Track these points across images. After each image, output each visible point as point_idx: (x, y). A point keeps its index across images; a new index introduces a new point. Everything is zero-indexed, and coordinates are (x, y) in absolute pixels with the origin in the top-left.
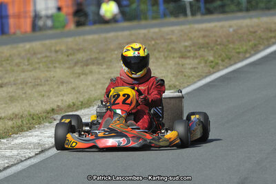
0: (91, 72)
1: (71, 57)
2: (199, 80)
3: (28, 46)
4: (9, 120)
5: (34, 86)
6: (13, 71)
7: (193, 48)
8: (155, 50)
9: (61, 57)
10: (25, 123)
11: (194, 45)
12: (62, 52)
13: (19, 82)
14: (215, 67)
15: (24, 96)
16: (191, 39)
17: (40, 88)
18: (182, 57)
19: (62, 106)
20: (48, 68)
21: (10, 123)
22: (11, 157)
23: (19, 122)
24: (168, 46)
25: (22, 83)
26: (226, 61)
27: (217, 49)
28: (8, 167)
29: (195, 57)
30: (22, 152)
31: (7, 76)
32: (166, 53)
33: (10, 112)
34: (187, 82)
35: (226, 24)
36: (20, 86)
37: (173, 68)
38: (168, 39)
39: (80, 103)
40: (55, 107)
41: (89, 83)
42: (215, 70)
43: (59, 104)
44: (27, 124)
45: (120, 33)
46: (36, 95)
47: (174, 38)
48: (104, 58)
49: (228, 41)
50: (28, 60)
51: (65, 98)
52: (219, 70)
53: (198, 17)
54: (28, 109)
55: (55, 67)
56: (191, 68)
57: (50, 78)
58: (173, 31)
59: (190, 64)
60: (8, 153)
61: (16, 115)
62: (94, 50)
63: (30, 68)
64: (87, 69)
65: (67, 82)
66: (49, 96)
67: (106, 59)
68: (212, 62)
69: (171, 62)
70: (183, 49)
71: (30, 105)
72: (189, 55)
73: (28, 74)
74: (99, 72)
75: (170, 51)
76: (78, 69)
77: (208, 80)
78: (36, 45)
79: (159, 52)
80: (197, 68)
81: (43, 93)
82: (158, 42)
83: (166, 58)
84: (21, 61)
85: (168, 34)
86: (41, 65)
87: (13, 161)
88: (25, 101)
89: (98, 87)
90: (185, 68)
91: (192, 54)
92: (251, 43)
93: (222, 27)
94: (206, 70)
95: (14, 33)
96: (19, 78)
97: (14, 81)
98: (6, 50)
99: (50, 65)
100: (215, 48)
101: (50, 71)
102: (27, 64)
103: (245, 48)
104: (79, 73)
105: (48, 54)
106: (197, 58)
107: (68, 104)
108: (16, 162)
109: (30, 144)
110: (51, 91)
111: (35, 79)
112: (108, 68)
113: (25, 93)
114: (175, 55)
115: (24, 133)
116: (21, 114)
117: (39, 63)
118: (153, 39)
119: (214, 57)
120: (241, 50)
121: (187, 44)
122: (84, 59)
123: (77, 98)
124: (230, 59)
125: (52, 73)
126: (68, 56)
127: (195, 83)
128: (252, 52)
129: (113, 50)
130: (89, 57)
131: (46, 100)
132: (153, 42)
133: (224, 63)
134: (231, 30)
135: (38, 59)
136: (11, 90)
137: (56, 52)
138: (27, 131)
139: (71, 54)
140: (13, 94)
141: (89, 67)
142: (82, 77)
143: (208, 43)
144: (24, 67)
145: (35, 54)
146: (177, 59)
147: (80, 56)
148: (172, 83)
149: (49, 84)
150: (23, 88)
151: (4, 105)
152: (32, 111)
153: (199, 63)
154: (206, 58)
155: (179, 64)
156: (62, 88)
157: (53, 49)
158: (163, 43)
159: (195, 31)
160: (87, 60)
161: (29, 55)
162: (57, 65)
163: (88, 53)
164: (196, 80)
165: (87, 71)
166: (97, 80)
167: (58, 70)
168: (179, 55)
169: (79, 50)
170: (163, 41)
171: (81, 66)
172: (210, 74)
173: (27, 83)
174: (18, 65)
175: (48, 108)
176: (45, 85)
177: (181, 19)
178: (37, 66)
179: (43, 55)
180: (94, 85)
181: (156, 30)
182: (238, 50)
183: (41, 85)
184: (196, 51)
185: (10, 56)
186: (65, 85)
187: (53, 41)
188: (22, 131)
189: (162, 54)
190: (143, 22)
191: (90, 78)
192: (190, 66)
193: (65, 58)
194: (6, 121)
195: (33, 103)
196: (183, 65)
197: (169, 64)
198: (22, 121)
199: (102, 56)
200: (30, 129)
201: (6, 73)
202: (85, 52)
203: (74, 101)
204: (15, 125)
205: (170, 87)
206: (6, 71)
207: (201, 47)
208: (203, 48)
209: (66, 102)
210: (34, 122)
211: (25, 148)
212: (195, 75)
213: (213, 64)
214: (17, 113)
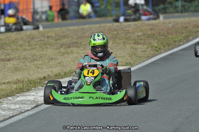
0: (72, 52)
1: (58, 41)
2: (147, 60)
3: (29, 32)
4: (14, 83)
5: (32, 61)
6: (18, 50)
7: (143, 37)
8: (117, 37)
9: (51, 41)
10: (25, 86)
11: (144, 35)
12: (52, 37)
13: (21, 57)
14: (158, 51)
15: (25, 67)
16: (142, 31)
17: (36, 62)
18: (135, 43)
19: (51, 75)
20: (42, 48)
21: (15, 86)
22: (15, 110)
23: (21, 86)
24: (126, 35)
25: (23, 59)
26: (166, 47)
27: (160, 38)
28: (13, 116)
29: (144, 44)
30: (22, 106)
31: (13, 53)
32: (125, 40)
33: (15, 78)
34: (139, 61)
35: (167, 21)
36: (22, 61)
37: (129, 50)
38: (126, 30)
39: (64, 74)
40: (46, 76)
41: (70, 60)
42: (158, 53)
43: (49, 74)
44: (26, 87)
45: (93, 26)
46: (33, 67)
47: (130, 29)
48: (81, 43)
49: (168, 33)
50: (29, 43)
51: (53, 70)
52: (161, 53)
54: (27, 77)
55: (47, 48)
56: (141, 51)
57: (44, 55)
58: (130, 25)
59: (141, 48)
60: (13, 107)
61: (19, 81)
62: (74, 36)
63: (29, 48)
64: (69, 50)
65: (55, 59)
66: (42, 68)
67: (83, 44)
68: (156, 47)
69: (128, 46)
70: (136, 38)
71: (29, 74)
72: (140, 42)
73: (27, 52)
74: (77, 52)
75: (127, 39)
76: (62, 50)
77: (154, 59)
78: (34, 32)
79: (120, 39)
80: (146, 51)
81: (38, 66)
82: (119, 32)
83: (124, 43)
84: (24, 43)
85: (126, 27)
86: (37, 46)
87: (16, 112)
88: (25, 71)
89: (76, 62)
90: (138, 51)
91: (142, 41)
93: (164, 23)
94: (152, 52)
96: (21, 55)
97: (18, 57)
98: (13, 36)
99: (44, 47)
100: (159, 38)
102: (27, 45)
103: (179, 38)
104: (64, 53)
105: (43, 39)
106: (146, 44)
107: (55, 73)
108: (18, 113)
109: (28, 101)
110: (44, 64)
111: (33, 56)
112: (84, 50)
114: (131, 42)
115: (24, 93)
116: (22, 80)
117: (36, 45)
118: (116, 30)
119: (158, 44)
120: (177, 40)
121: (139, 34)
122: (67, 43)
123: (62, 70)
124: (169, 45)
125: (45, 52)
127: (144, 61)
128: (185, 41)
130: (71, 42)
131: (40, 70)
132: (116, 32)
134: (170, 25)
135: (35, 42)
136: (16, 63)
137: (48, 37)
138: (26, 92)
139: (58, 39)
140: (17, 66)
141: (70, 49)
142: (66, 55)
143: (153, 34)
144: (26, 47)
145: (33, 38)
146: (132, 45)
147: (64, 41)
148: (127, 61)
149: (42, 60)
150: (24, 62)
151: (10, 74)
152: (30, 78)
153: (147, 48)
154: (152, 45)
155: (133, 48)
156: (51, 63)
157: (46, 35)
158: (122, 33)
159: (145, 26)
160: (69, 44)
161: (29, 39)
162: (48, 46)
163: (70, 38)
164: (145, 59)
165: (69, 51)
166: (76, 57)
167: (49, 50)
168: (134, 41)
169: (64, 37)
170: (122, 32)
171: (65, 48)
172: (154, 55)
173: (27, 59)
174: (21, 46)
175: (41, 76)
176: (40, 60)
178: (35, 46)
179: (39, 39)
180: (74, 61)
181: (118, 24)
182: (175, 40)
183: (37, 60)
184: (146, 40)
185: (16, 39)
186: (53, 61)
188: (23, 91)
189: (122, 41)
190: (109, 18)
191: (71, 56)
193: (54, 41)
194: (12, 84)
195: (31, 72)
196: (136, 49)
197: (126, 48)
198: (23, 85)
199: (80, 41)
200: (28, 90)
201: (13, 52)
202: (68, 38)
203: (59, 72)
204: (18, 88)
205: (126, 64)
206: (13, 49)
207: (149, 36)
208: (151, 37)
209: (54, 72)
210: (31, 85)
211: (25, 104)
212: (144, 56)
213: (157, 49)
214: (19, 79)
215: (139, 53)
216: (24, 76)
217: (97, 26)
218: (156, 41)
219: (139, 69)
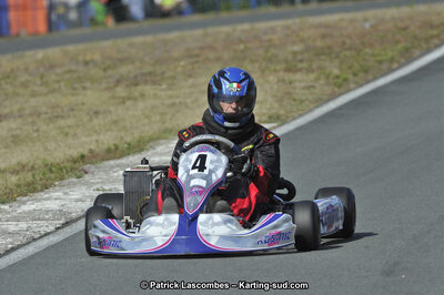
0: (143, 95)
1: (110, 72)
2: (317, 107)
3: (40, 54)
4: (12, 173)
5: (51, 120)
6: (17, 95)
7: (306, 55)
8: (245, 58)
9: (95, 72)
10: (38, 178)
11: (307, 49)
12: (96, 64)
13: (27, 112)
14: (342, 85)
15: (35, 135)
16: (302, 40)
17: (62, 122)
18: (288, 70)
19: (97, 150)
20: (74, 89)
21: (14, 179)
22: (17, 233)
23: (29, 177)
24: (267, 51)
25: (31, 115)
26: (361, 75)
27: (345, 56)
28: (13, 249)
29: (309, 70)
30: (34, 224)
31: (7, 103)
32: (264, 64)
33: (14, 161)
34: (298, 110)
35: (359, 15)
36: (30, 120)
37: (275, 87)
38: (265, 41)
39: (126, 146)
40: (86, 152)
41: (139, 113)
42: (342, 90)
43: (92, 147)
44: (41, 179)
45: (187, 33)
46: (54, 132)
47: (275, 38)
48: (163, 73)
49: (363, 44)
50: (42, 77)
51: (102, 137)
52: (349, 91)
53: (313, 6)
54: (42, 156)
55: (84, 88)
56: (304, 88)
57: (78, 104)
58: (273, 30)
59: (300, 81)
60: (12, 227)
61: (24, 166)
62: (147, 59)
63: (44, 89)
64: (136, 91)
65: (105, 112)
66: (75, 134)
67: (167, 75)
68: (338, 77)
69: (271, 78)
70: (290, 58)
71: (46, 149)
72: (300, 65)
73: (40, 99)
74: (155, 95)
75: (270, 60)
76: (121, 91)
77: (332, 105)
78: (54, 53)
79: (252, 62)
80: (313, 87)
81: (67, 130)
82: (249, 45)
83: (263, 71)
84: (30, 79)
85: (265, 33)
86: (62, 84)
87: (19, 240)
88: (38, 144)
89: (153, 119)
90: (295, 88)
91: (305, 65)
92: (400, 46)
93: (352, 21)
94: (328, 90)
95: (18, 35)
96: (27, 106)
97: (19, 111)
98: (5, 62)
99: (77, 86)
100: (342, 55)
101: (77, 94)
102: (39, 82)
103: (390, 54)
104: (123, 98)
105: (73, 67)
106: (313, 71)
107: (106, 146)
108: (25, 241)
109: (47, 212)
110: (78, 126)
111: (53, 108)
112: (170, 89)
113: (37, 130)
114: (278, 67)
115: (38, 195)
116: (31, 164)
117: (58, 82)
118: (241, 41)
119: (341, 70)
120: (384, 58)
121: (297, 48)
122: (131, 75)
123: (122, 138)
124: (366, 72)
125: (80, 98)
126: (105, 70)
127: (311, 110)
128: (403, 60)
129: (177, 60)
130: (138, 72)
131: (70, 140)
132: (242, 47)
133: (357, 79)
134: (367, 25)
135: (57, 75)
136: (15, 126)
137: (86, 63)
138: (42, 191)
139: (109, 67)
140: (18, 132)
141: (139, 88)
142: (128, 103)
143: (330, 48)
144: (36, 88)
145: (52, 67)
146: (281, 73)
147: (124, 70)
148: (273, 111)
149: (75, 116)
150: (33, 123)
151: (3, 150)
152: (50, 160)
153: (317, 79)
154: (328, 72)
155: (284, 81)
156: (95, 121)
157: (81, 58)
158: (258, 48)
159: (309, 29)
160: (136, 77)
161: (42, 71)
162: (88, 84)
163: (137, 64)
164: (312, 106)
165: (137, 94)
166: (153, 107)
167: (89, 93)
168: (283, 66)
169: (123, 61)
170: (257, 44)
171: (127, 86)
172: (334, 96)
173: (40, 114)
174: (25, 85)
175: (75, 153)
176: (69, 116)
177: (286, 8)
178: (56, 86)
179: (66, 69)
180: (148, 117)
181: (246, 26)
182: (379, 58)
183: (62, 117)
184: (312, 60)
185: (12, 71)
186: (101, 116)
187: (81, 47)
188: (35, 190)
189: (257, 65)
190: (224, 15)
191: (141, 105)
192: (302, 85)
193: (101, 73)
194: (8, 175)
195: (51, 146)
196: (290, 83)
197: (268, 82)
198: (33, 176)
199: (159, 69)
200: (46, 187)
201: (6, 99)
202: (133, 62)
203: (116, 142)
204: (22, 182)
205: (270, 117)
206: (6, 95)
207: (320, 53)
208: (323, 54)
209: (103, 143)
210: (53, 176)
211: (39, 219)
212: (310, 98)
213: (340, 80)
214: (24, 162)
215: (297, 91)
216: (36, 154)
217: (199, 32)
218: (337, 62)
219: (299, 129)
